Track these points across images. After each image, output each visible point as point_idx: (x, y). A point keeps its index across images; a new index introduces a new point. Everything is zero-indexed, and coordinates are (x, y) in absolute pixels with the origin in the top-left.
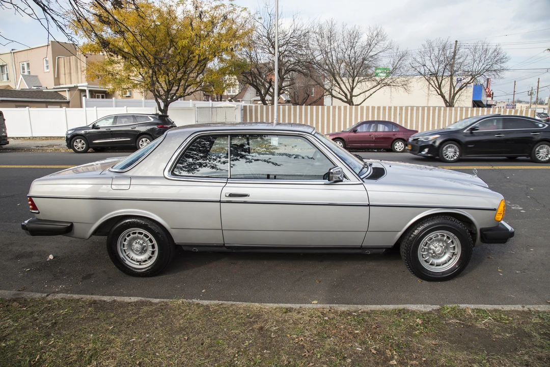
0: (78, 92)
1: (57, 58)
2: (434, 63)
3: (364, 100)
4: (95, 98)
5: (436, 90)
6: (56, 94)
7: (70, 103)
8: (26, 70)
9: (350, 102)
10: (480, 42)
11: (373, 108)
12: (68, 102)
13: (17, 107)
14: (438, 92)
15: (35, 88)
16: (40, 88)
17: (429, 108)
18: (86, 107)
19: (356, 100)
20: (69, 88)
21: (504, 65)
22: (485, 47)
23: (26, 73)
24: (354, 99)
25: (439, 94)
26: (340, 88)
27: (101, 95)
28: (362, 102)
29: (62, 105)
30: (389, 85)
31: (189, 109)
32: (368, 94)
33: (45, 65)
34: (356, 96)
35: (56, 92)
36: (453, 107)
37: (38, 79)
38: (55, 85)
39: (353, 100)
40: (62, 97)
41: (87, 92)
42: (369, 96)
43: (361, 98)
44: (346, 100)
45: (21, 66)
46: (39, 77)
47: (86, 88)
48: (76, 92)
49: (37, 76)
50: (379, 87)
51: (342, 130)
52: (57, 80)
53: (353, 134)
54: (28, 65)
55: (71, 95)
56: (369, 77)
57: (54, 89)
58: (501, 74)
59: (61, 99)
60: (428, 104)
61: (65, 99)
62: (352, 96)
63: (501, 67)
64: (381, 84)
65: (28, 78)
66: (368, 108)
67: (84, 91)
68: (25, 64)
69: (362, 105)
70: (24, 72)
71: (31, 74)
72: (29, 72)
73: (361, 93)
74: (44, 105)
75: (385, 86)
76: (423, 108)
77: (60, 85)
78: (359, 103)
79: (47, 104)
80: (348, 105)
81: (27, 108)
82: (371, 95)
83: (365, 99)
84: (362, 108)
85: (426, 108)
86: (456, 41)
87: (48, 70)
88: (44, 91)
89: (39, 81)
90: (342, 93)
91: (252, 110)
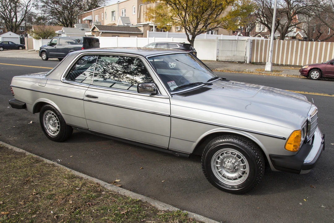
0: (149, 27)
1: (140, 6)
4: (159, 31)
6: (137, 29)
7: (143, 35)
8: (124, 14)
12: (142, 34)
13: (113, 36)
15: (126, 25)
16: (129, 25)
18: (149, 37)
20: (143, 25)
23: (124, 16)
27: (163, 29)
29: (139, 35)
31: (213, 41)
33: (133, 10)
35: (137, 27)
37: (129, 19)
38: (137, 23)
40: (139, 31)
41: (154, 27)
45: (122, 11)
46: (130, 18)
47: (153, 25)
48: (148, 27)
49: (129, 17)
51: (322, 62)
52: (139, 20)
53: (330, 66)
54: (125, 10)
55: (144, 29)
57: (137, 25)
59: (138, 32)
61: (140, 32)
65: (124, 19)
67: (152, 27)
68: (124, 10)
70: (123, 15)
71: (126, 16)
72: (125, 15)
74: (128, 35)
77: (140, 23)
79: (130, 35)
81: (117, 37)
87: (135, 14)
88: (130, 26)
89: (129, 20)
91: (259, 43)
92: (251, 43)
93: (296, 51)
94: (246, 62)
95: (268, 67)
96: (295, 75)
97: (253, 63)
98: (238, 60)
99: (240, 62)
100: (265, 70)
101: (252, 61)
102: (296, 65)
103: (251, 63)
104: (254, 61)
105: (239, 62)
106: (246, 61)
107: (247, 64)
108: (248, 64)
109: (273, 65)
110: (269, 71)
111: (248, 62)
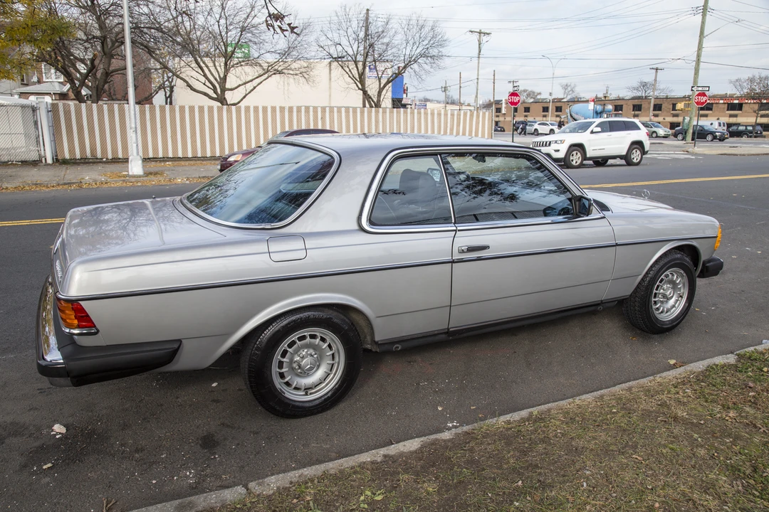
2: (352, 42)
3: (244, 97)
5: (356, 83)
9: (222, 100)
10: (414, 15)
11: (256, 109)
14: (357, 86)
17: (331, 109)
19: (231, 97)
21: (444, 51)
22: (421, 23)
24: (228, 95)
25: (359, 89)
26: (205, 76)
28: (242, 100)
30: (280, 73)
32: (249, 86)
34: (231, 90)
36: (380, 107)
39: (226, 96)
42: (252, 90)
43: (241, 92)
44: (215, 96)
50: (266, 76)
56: (248, 60)
58: (442, 63)
60: (330, 104)
62: (224, 90)
63: (440, 52)
64: (271, 71)
66: (247, 108)
69: (239, 105)
73: (239, 86)
75: (274, 74)
76: (324, 109)
78: (236, 102)
80: (216, 104)
82: (255, 88)
83: (246, 95)
84: (239, 111)
85: (327, 109)
86: (368, 10)
90: (208, 83)
91: (70, 111)
92: (48, 111)
93: (161, 127)
94: (44, 161)
95: (136, 168)
96: (203, 177)
97: (65, 162)
98: (19, 158)
99: (26, 162)
100: (130, 173)
101: (59, 158)
102: (168, 158)
103: (59, 161)
104: (67, 156)
105: (22, 162)
106: (43, 159)
107: (47, 165)
108: (49, 164)
109: (146, 160)
110: (140, 176)
111: (50, 161)
